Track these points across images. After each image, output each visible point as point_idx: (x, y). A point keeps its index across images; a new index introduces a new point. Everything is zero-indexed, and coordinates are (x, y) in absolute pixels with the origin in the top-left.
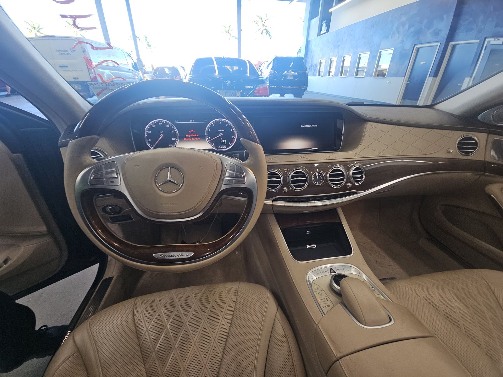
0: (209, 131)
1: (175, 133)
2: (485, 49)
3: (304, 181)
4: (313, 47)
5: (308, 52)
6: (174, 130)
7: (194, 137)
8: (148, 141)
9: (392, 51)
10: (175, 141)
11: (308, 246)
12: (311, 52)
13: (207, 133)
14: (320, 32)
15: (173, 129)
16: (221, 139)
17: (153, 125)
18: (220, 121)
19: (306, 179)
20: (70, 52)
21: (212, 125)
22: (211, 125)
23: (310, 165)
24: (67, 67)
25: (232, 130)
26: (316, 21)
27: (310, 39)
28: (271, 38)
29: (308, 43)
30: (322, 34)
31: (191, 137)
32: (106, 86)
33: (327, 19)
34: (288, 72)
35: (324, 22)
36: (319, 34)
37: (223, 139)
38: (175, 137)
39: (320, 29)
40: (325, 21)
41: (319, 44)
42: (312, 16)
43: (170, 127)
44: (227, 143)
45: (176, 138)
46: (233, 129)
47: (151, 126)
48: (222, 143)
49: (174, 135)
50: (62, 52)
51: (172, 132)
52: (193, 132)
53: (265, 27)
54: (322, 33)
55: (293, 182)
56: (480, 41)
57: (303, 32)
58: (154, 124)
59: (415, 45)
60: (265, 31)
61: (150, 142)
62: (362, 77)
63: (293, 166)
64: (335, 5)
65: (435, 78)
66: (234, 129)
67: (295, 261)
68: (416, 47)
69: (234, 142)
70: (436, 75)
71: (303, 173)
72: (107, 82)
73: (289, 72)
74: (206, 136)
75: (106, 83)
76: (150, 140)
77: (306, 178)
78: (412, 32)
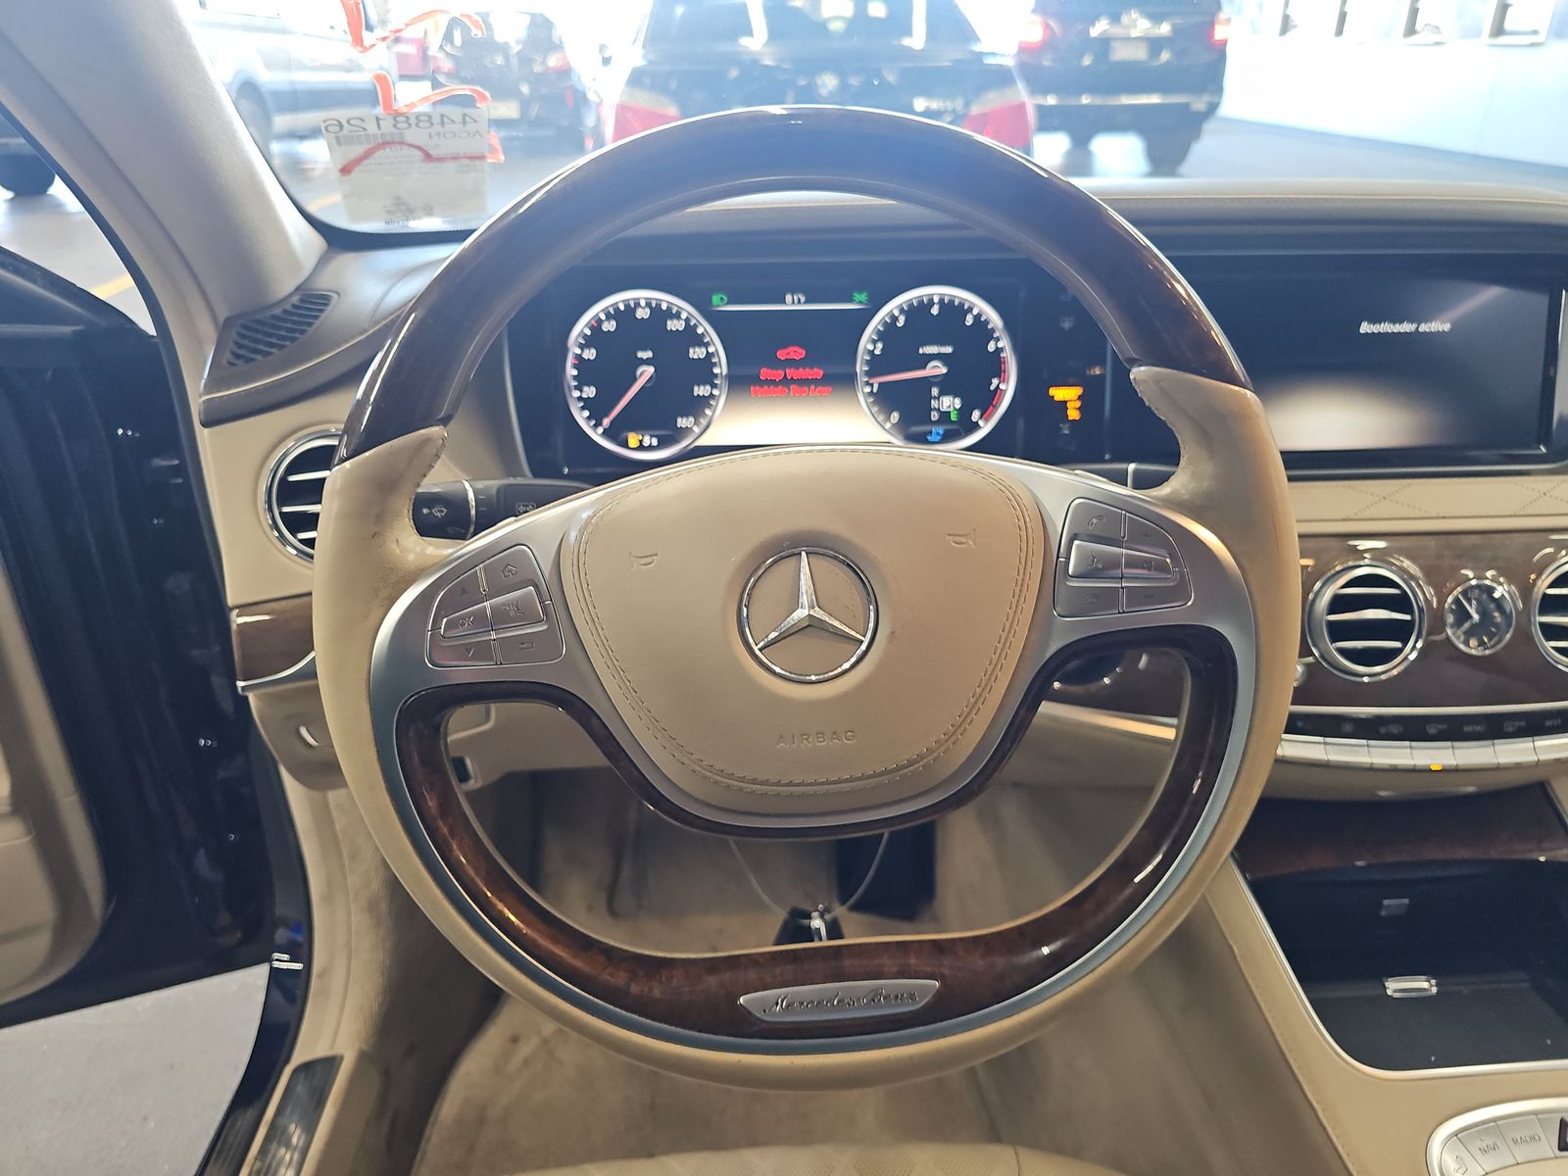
0: (877, 352)
1: (708, 361)
3: (1401, 631)
6: (706, 345)
7: (803, 382)
8: (580, 399)
10: (705, 401)
11: (1394, 986)
13: (868, 362)
15: (699, 341)
16: (935, 391)
17: (609, 316)
18: (936, 299)
19: (1408, 617)
21: (895, 319)
22: (890, 325)
23: (1431, 542)
25: (991, 347)
31: (786, 381)
32: (393, 130)
34: (1115, 18)
37: (942, 393)
38: (710, 379)
43: (690, 329)
44: (965, 412)
45: (714, 386)
46: (998, 340)
47: (596, 326)
48: (935, 416)
49: (704, 371)
51: (697, 353)
52: (797, 353)
55: (1338, 631)
58: (615, 314)
61: (587, 403)
62: (1533, 45)
63: (1333, 543)
66: (1004, 343)
67: (1346, 1062)
69: (996, 407)
71: (1393, 584)
72: (405, 110)
73: (1125, 19)
74: (861, 379)
75: (402, 114)
76: (590, 392)
77: (1409, 611)
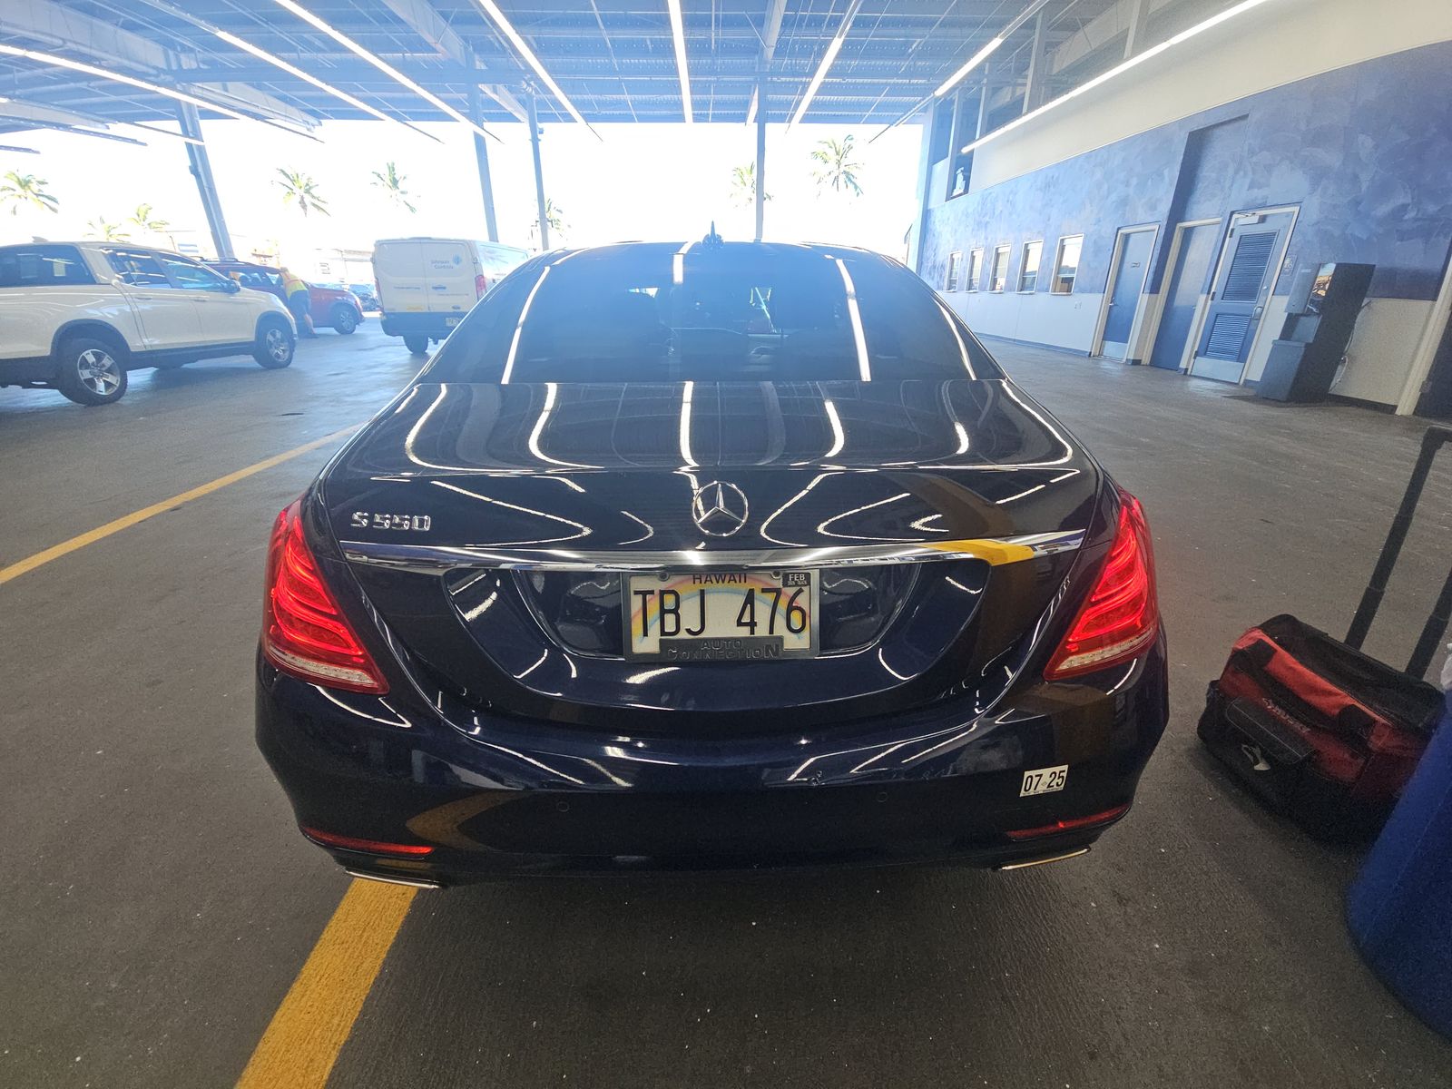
2: (1231, 236)
4: (937, 223)
5: (928, 236)
9: (1081, 240)
12: (934, 235)
14: (953, 191)
20: (452, 264)
24: (444, 288)
26: (943, 168)
27: (932, 206)
28: (858, 194)
29: (926, 214)
30: (955, 197)
33: (964, 165)
35: (959, 171)
36: (950, 197)
39: (953, 185)
40: (962, 168)
41: (949, 219)
42: (935, 155)
50: (440, 264)
53: (843, 168)
54: (955, 193)
56: (1223, 220)
57: (917, 190)
59: (1119, 229)
60: (842, 178)
62: (1031, 294)
64: (982, 136)
65: (1154, 296)
68: (1120, 232)
70: (1155, 288)
78: (1113, 202)
